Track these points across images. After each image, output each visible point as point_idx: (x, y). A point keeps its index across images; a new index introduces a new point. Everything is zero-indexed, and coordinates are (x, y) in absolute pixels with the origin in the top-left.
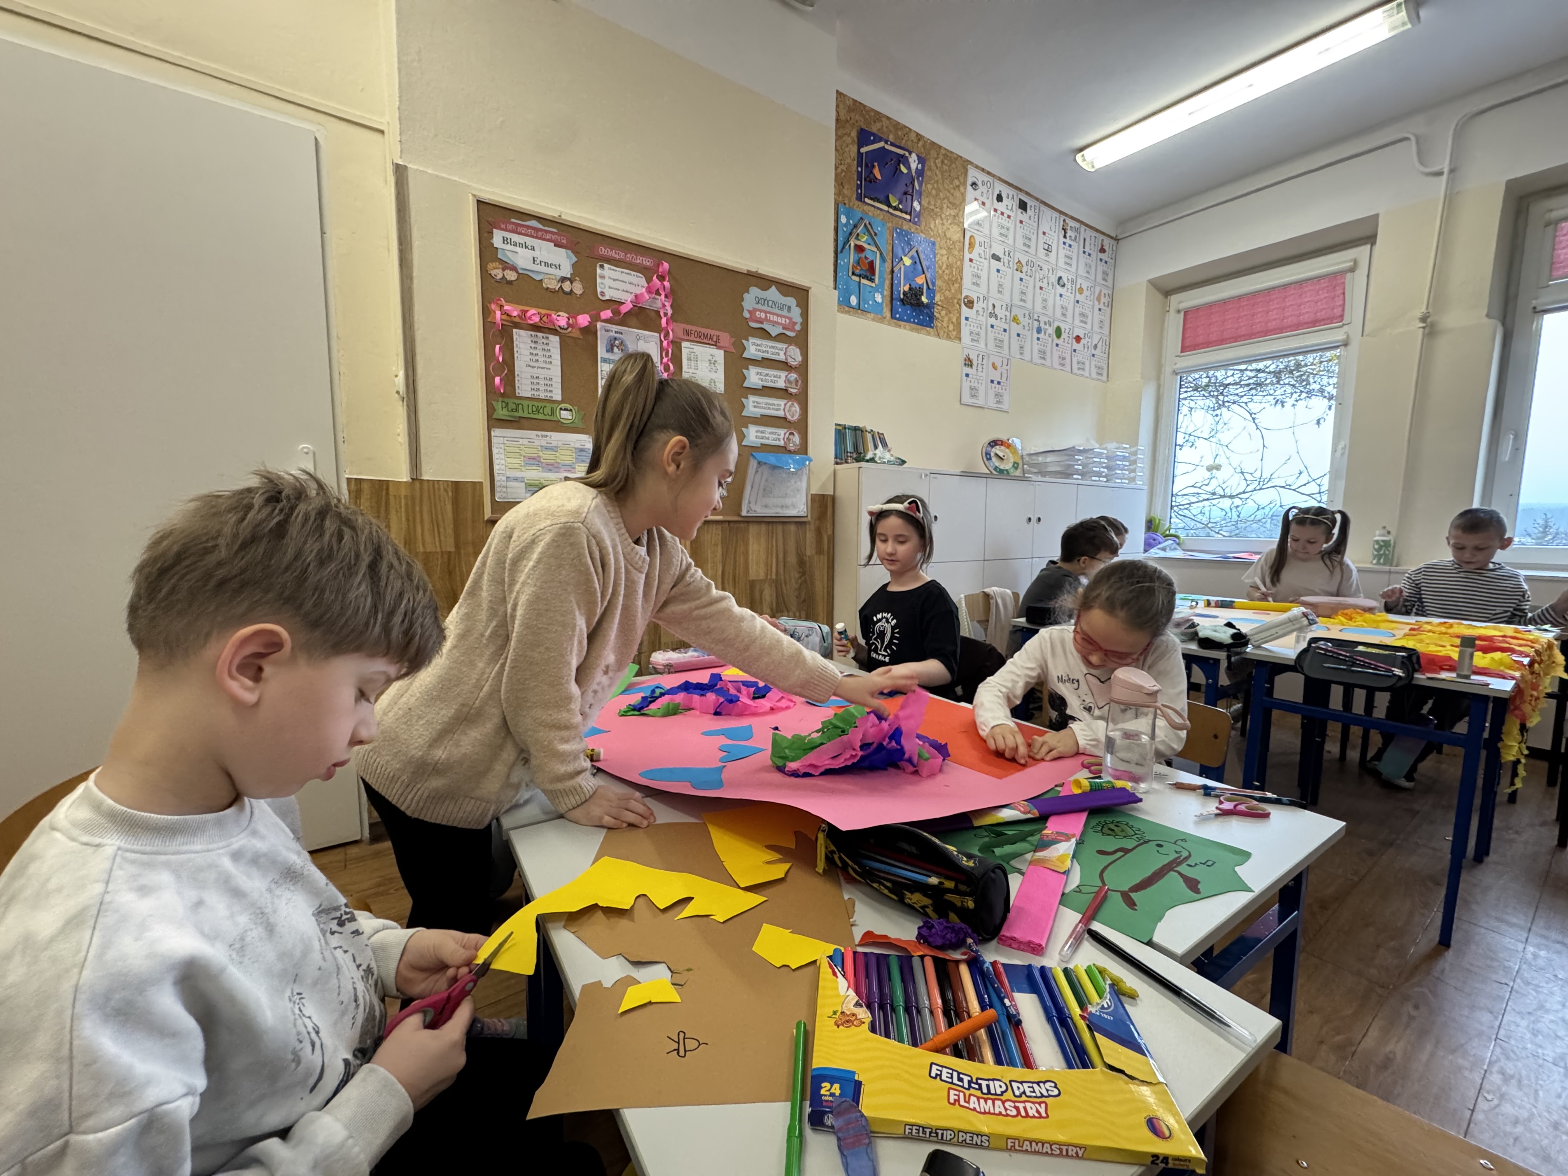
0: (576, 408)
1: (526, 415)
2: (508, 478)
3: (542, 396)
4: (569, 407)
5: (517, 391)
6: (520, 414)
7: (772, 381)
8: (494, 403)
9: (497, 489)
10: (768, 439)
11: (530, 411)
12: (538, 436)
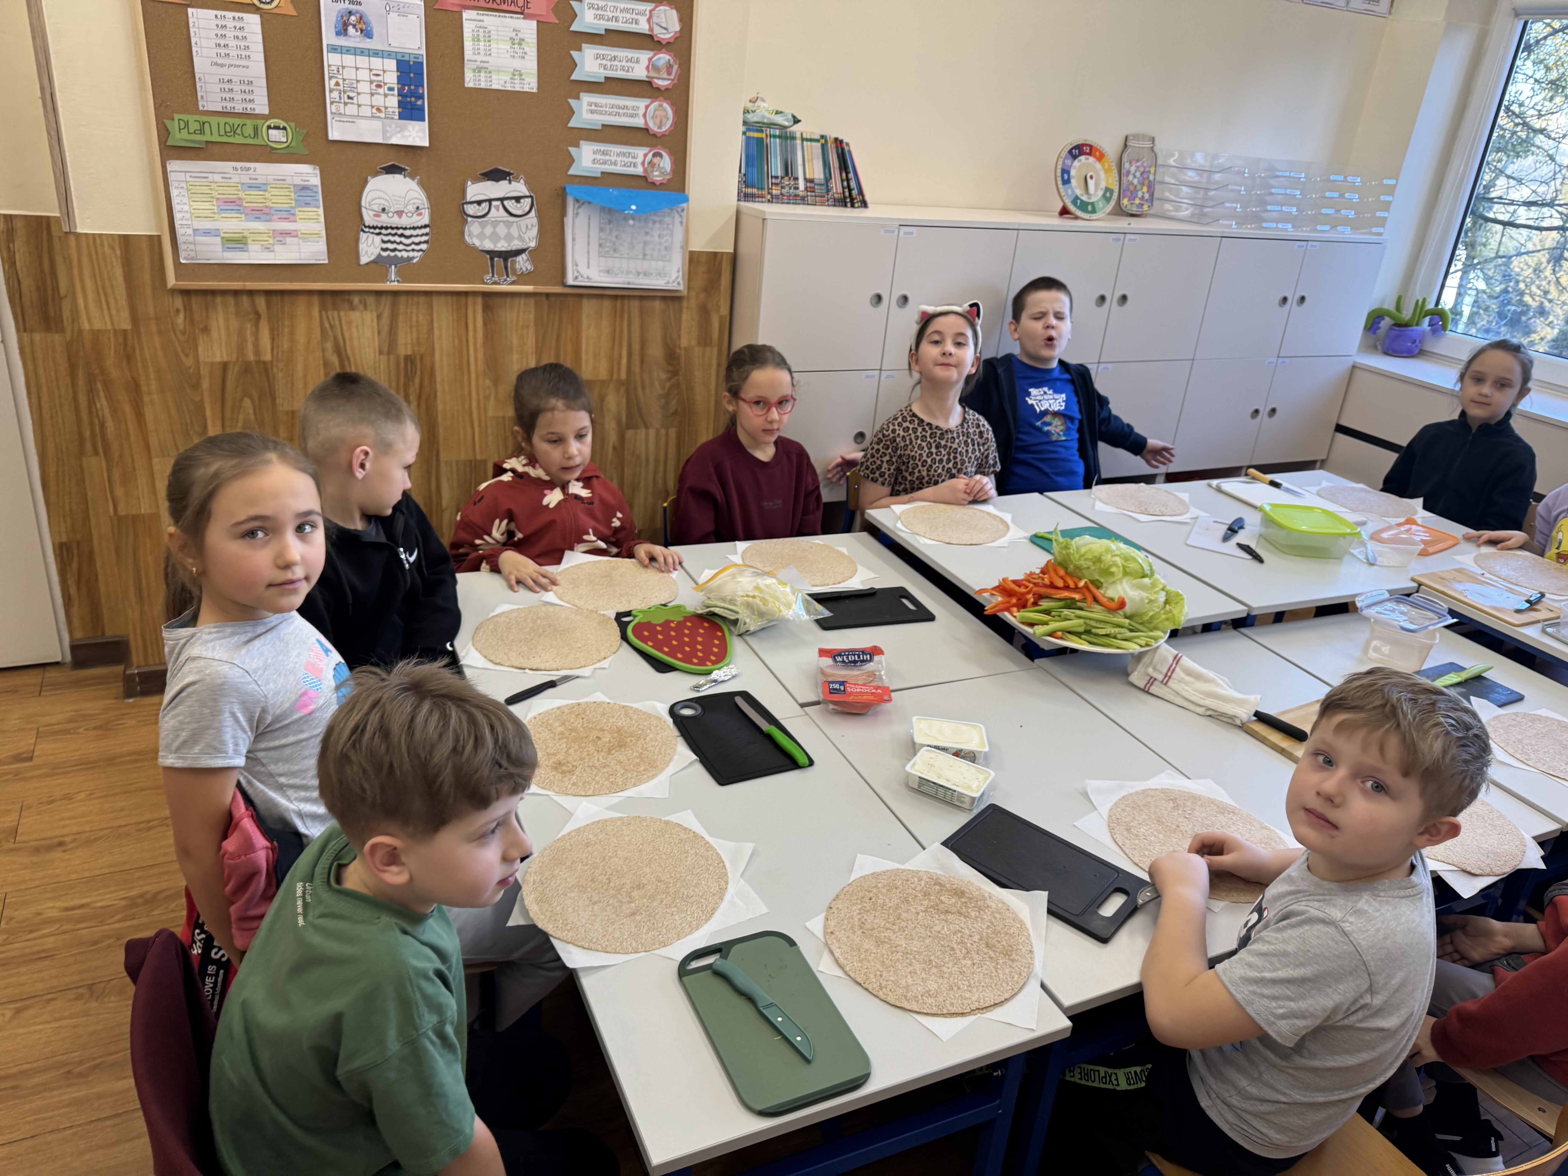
0: (293, 124)
1: (215, 138)
2: (195, 230)
3: (239, 108)
4: (282, 124)
5: (200, 103)
6: (207, 137)
7: (623, 68)
8: (167, 122)
9: (182, 247)
10: (615, 164)
11: (222, 132)
12: (235, 169)
